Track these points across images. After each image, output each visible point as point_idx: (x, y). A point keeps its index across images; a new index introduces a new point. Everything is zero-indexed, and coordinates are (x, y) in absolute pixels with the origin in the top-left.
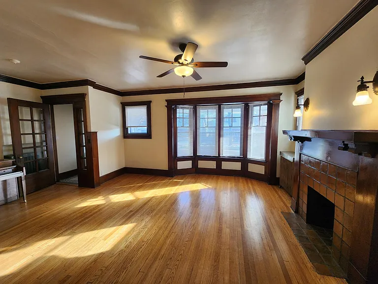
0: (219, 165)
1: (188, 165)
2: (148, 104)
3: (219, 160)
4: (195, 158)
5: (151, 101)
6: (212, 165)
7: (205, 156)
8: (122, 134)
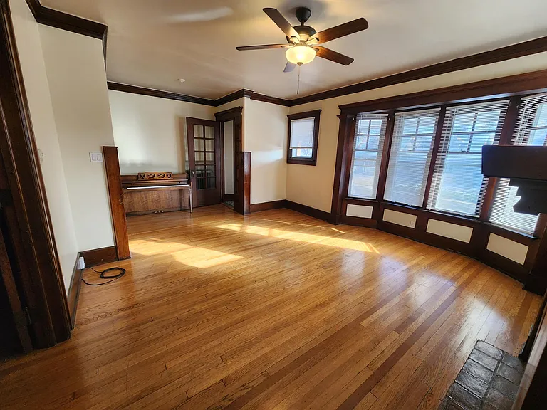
0: (422, 224)
1: (366, 212)
2: (316, 115)
3: (423, 214)
4: (379, 204)
5: (320, 111)
6: (409, 221)
7: (396, 203)
8: (286, 158)
